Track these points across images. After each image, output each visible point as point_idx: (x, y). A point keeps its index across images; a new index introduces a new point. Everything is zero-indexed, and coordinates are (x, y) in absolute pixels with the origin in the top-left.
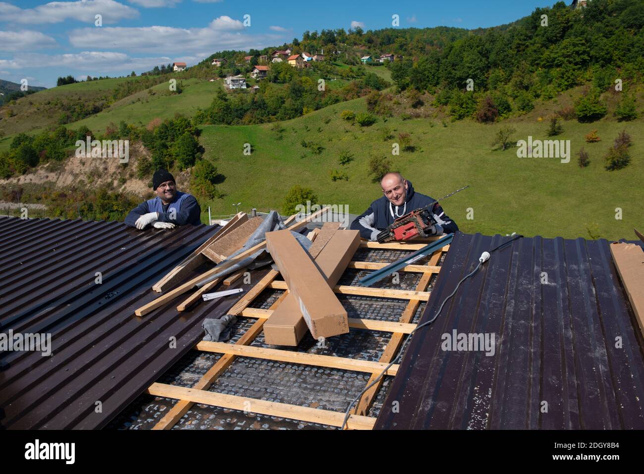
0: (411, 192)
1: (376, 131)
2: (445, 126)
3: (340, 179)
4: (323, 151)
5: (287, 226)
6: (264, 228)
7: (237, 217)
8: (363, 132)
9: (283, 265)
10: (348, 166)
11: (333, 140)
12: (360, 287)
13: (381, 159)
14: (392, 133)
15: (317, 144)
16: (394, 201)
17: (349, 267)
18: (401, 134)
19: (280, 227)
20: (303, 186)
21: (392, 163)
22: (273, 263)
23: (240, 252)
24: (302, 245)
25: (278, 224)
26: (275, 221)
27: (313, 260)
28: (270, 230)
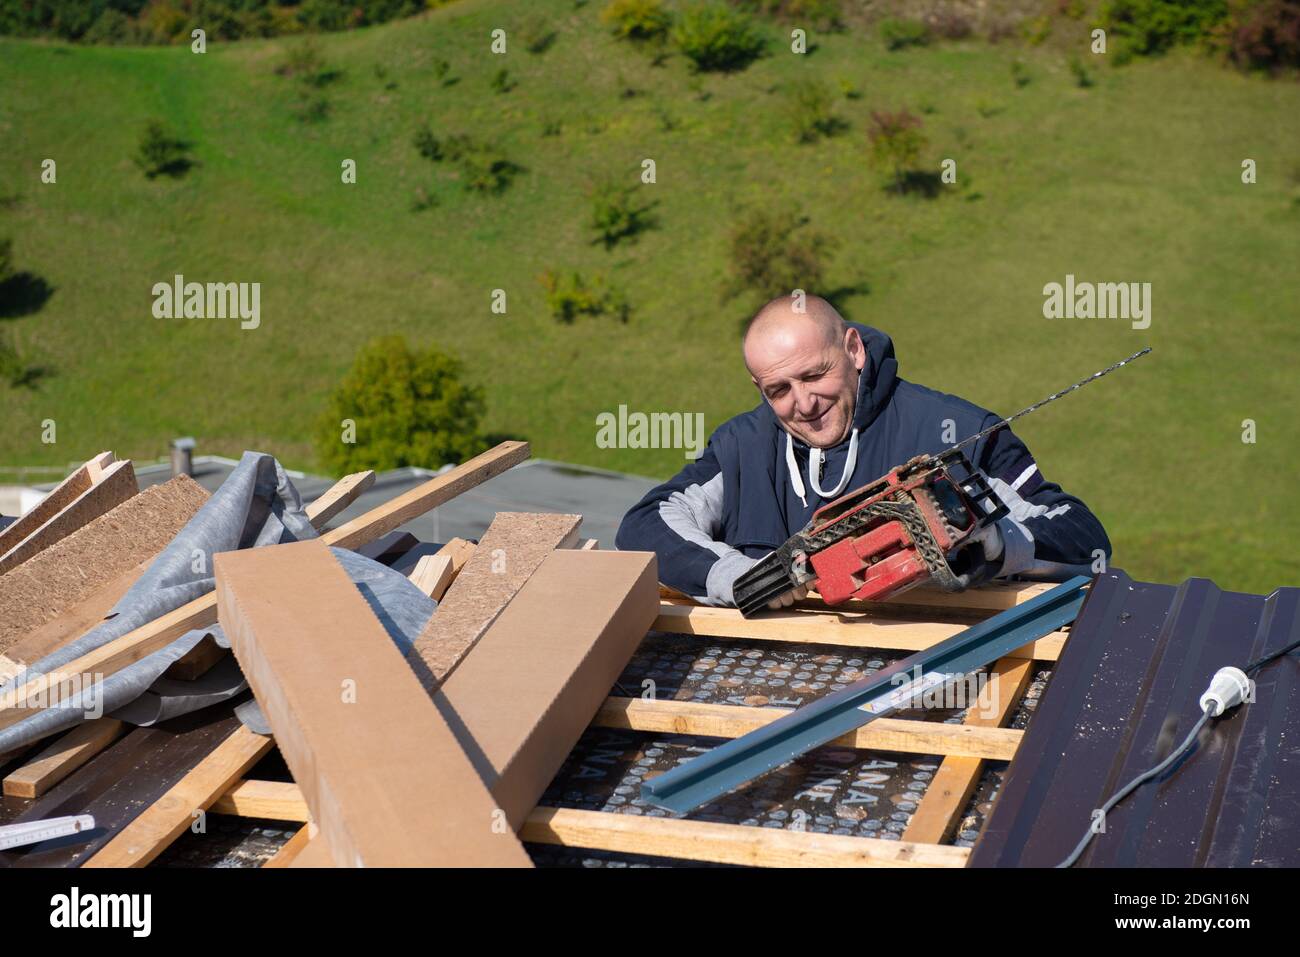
0: (883, 381)
1: (763, 98)
2: (1085, 84)
3: (594, 311)
4: (519, 181)
5: (321, 525)
6: (213, 532)
7: (83, 479)
8: (705, 98)
9: (290, 708)
10: (631, 253)
11: (564, 129)
12: (646, 818)
13: (784, 225)
14: (838, 108)
15: (488, 149)
16: (805, 427)
17: (604, 723)
18: (880, 113)
19: (286, 531)
20: (414, 344)
21: (837, 246)
22: (246, 696)
23: (89, 642)
24: (384, 617)
25: (280, 515)
26: (265, 500)
27: (433, 687)
28: (236, 543)
